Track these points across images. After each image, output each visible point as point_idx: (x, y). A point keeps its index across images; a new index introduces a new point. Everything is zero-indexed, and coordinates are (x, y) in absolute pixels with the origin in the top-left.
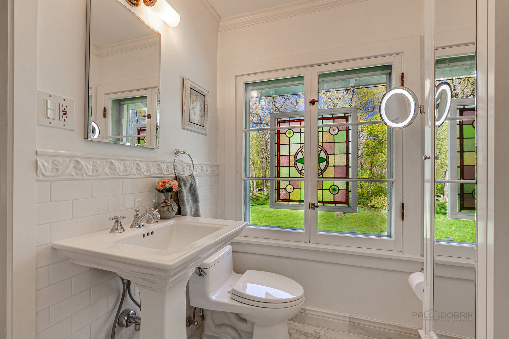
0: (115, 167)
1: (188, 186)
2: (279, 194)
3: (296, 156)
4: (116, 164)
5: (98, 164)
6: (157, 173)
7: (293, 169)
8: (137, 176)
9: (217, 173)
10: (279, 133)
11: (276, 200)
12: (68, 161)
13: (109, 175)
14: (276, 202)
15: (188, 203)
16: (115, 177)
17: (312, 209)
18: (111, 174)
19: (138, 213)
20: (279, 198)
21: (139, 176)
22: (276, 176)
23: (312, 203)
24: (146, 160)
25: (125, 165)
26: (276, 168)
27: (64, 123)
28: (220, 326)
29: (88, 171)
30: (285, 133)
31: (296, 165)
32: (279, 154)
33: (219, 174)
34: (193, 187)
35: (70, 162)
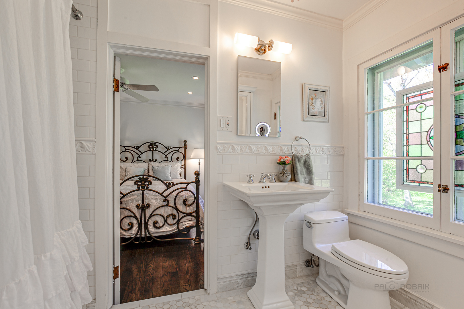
0: (252, 149)
1: (302, 161)
2: (408, 175)
3: (429, 133)
4: (252, 147)
5: (243, 147)
6: (280, 153)
7: (426, 148)
8: (265, 154)
9: (341, 153)
10: (408, 110)
11: (405, 181)
12: (229, 146)
13: (248, 153)
14: (405, 183)
15: (301, 174)
16: (251, 154)
17: (443, 192)
18: (250, 152)
19: (263, 175)
20: (408, 180)
21: (267, 154)
22: (405, 155)
23: (443, 185)
24: (271, 144)
25: (258, 147)
26: (405, 147)
27: (228, 128)
28: (329, 276)
29: (238, 151)
30: (416, 109)
31: (429, 143)
32: (407, 132)
33: (344, 154)
34: (307, 163)
35: (230, 146)
